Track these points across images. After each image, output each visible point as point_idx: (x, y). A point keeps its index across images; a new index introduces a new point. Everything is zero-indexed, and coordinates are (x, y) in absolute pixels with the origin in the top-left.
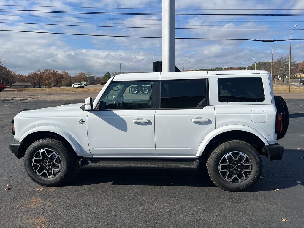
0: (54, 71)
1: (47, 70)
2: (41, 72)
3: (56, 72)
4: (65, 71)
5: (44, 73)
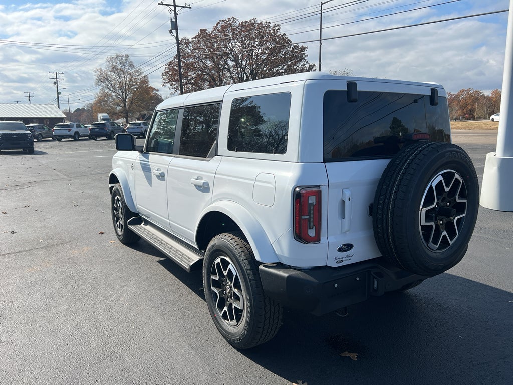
0: (476, 92)
1: (464, 90)
2: (452, 95)
3: (480, 93)
4: (497, 90)
5: (458, 96)
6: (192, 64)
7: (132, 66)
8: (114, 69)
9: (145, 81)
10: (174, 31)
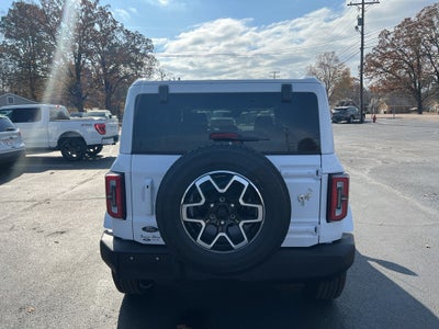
6: (389, 53)
7: (337, 60)
8: (322, 65)
9: (346, 73)
10: (360, 27)
